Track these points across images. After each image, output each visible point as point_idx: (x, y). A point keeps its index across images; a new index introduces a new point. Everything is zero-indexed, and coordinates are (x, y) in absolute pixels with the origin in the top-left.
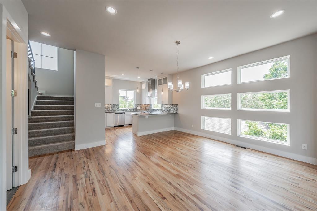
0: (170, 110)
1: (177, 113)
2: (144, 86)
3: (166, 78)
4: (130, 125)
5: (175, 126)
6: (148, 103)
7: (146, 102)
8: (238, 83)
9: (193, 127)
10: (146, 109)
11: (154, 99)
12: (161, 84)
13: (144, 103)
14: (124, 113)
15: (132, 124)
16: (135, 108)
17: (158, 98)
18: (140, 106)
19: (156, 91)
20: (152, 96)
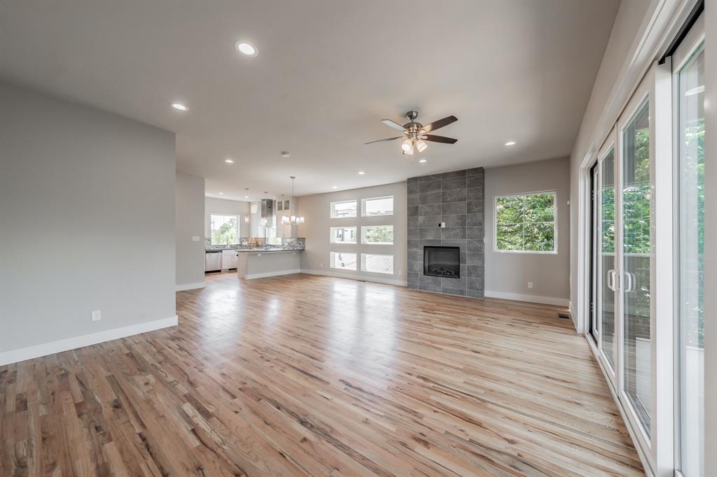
0: (294, 246)
1: (304, 250)
2: (255, 209)
3: (288, 201)
4: (233, 270)
5: (301, 267)
6: (261, 235)
7: (257, 235)
8: (362, 216)
9: (322, 266)
10: (258, 246)
11: (271, 230)
12: (281, 209)
13: (254, 236)
14: (221, 251)
15: (236, 269)
16: (238, 242)
17: (277, 229)
18: (247, 240)
19: (274, 218)
20: (268, 225)
